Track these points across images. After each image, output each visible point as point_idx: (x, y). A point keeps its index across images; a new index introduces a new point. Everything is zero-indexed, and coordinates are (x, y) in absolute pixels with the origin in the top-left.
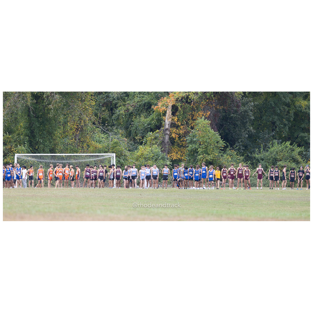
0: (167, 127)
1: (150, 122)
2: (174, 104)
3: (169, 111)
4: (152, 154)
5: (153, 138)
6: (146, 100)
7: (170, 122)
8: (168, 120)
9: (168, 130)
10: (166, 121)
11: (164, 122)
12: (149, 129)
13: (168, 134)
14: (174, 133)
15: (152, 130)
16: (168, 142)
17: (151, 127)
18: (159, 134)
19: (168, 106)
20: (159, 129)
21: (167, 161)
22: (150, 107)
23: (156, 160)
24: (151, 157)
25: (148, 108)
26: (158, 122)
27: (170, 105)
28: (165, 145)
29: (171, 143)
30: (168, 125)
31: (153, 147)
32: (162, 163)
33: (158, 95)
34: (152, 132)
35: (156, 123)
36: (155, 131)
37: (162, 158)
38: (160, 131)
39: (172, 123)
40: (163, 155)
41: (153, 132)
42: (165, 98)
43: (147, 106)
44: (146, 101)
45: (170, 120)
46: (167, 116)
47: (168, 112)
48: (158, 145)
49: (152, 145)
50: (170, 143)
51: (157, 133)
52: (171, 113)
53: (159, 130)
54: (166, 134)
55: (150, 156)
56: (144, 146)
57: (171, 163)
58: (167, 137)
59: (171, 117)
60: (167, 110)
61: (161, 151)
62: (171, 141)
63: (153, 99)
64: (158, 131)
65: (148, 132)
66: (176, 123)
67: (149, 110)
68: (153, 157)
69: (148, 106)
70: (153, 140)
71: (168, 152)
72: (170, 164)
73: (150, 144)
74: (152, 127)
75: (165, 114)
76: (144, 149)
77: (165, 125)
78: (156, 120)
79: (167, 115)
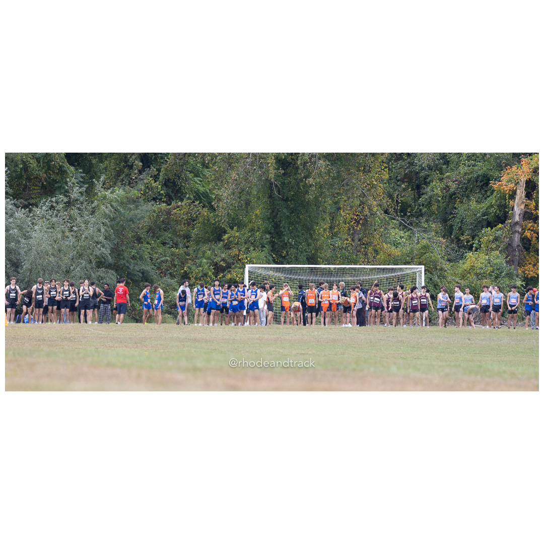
0: (517, 218)
1: (486, 209)
2: (529, 179)
3: (521, 190)
4: (490, 268)
5: (491, 238)
6: (480, 170)
7: (522, 210)
8: (520, 207)
9: (518, 224)
10: (516, 208)
11: (512, 211)
12: (485, 223)
13: (518, 232)
14: (529, 229)
15: (490, 225)
16: (518, 246)
17: (487, 218)
18: (503, 232)
19: (518, 182)
20: (503, 222)
21: (517, 279)
22: (487, 184)
23: (496, 278)
24: (488, 273)
25: (484, 184)
26: (500, 211)
27: (523, 179)
28: (512, 251)
29: (525, 248)
30: (520, 215)
31: (491, 255)
32: (508, 283)
33: (501, 162)
34: (489, 228)
35: (498, 212)
36: (496, 226)
37: (507, 274)
38: (505, 227)
39: (526, 212)
40: (510, 269)
41: (492, 229)
42: (514, 168)
43: (481, 182)
44: (480, 173)
45: (523, 207)
46: (517, 200)
47: (518, 191)
48: (502, 250)
49: (489, 250)
50: (522, 248)
51: (500, 230)
52: (524, 195)
53: (502, 224)
54: (516, 232)
55: (487, 271)
56: (476, 252)
57: (524, 283)
58: (517, 238)
59: (525, 201)
60: (516, 189)
61: (507, 262)
62: (524, 244)
63: (491, 170)
64: (500, 226)
65: (482, 227)
66: (533, 212)
67: (486, 189)
68: (491, 272)
69: (483, 181)
70: (493, 242)
71: (519, 264)
72: (522, 285)
73: (486, 248)
74: (490, 219)
75: (513, 196)
76: (476, 259)
77: (513, 215)
78: (498, 206)
79: (517, 197)
